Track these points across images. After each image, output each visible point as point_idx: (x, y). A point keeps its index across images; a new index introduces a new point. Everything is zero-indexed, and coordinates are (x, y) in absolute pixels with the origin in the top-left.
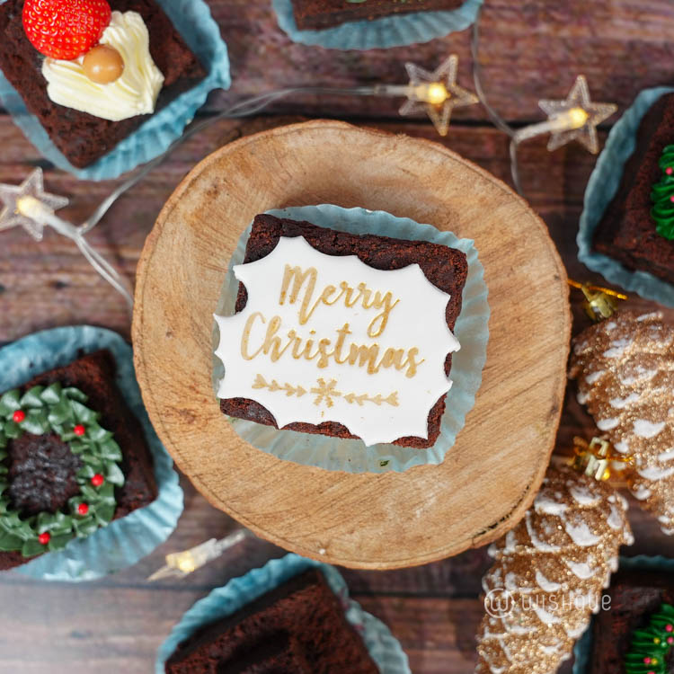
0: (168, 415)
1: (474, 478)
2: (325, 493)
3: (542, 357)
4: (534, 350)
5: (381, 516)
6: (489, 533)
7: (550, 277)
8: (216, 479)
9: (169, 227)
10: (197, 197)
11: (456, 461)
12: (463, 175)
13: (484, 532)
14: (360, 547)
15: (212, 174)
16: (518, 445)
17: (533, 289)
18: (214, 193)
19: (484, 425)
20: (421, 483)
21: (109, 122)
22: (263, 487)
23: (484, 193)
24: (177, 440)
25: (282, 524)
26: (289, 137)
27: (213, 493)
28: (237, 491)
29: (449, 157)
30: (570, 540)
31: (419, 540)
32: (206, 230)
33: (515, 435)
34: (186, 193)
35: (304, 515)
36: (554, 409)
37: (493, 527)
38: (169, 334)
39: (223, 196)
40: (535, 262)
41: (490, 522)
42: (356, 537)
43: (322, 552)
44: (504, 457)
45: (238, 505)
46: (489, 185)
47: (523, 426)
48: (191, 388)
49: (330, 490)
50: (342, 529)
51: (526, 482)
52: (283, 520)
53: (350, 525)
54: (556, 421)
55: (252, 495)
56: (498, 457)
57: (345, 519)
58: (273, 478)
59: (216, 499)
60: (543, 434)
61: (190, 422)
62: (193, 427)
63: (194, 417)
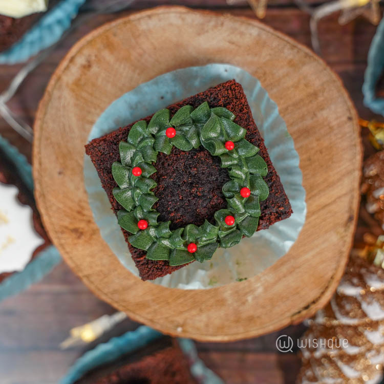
0: (63, 232)
1: (291, 272)
3: (340, 180)
4: (333, 175)
5: (221, 302)
6: (304, 312)
7: (344, 119)
9: (56, 93)
10: (75, 71)
12: (275, 43)
13: (299, 312)
14: (207, 326)
15: (86, 52)
16: (323, 246)
17: (331, 128)
18: (88, 66)
21: (13, 20)
23: (291, 57)
24: (70, 250)
25: (150, 309)
26: (142, 22)
27: (98, 289)
28: (116, 286)
29: (264, 30)
30: (364, 315)
31: (251, 319)
32: (84, 94)
33: (321, 239)
34: (67, 68)
36: (350, 219)
37: (307, 308)
38: (60, 173)
39: (95, 69)
40: (333, 107)
41: (304, 304)
42: (204, 317)
43: (180, 330)
44: (313, 256)
45: (116, 297)
46: (296, 50)
47: (326, 232)
48: (79, 212)
50: (194, 312)
51: (330, 274)
52: (150, 307)
54: (352, 228)
55: (126, 289)
56: (308, 256)
60: (342, 237)
61: (79, 238)
62: (81, 241)
63: (82, 233)
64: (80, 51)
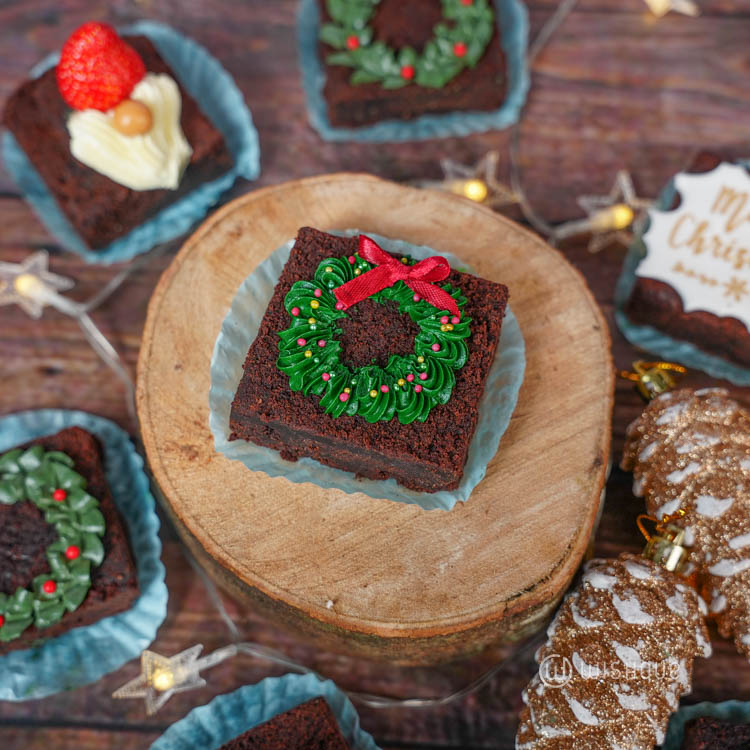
0: (168, 450)
1: (510, 529)
2: (336, 541)
3: (581, 407)
4: (572, 401)
5: (399, 569)
6: (525, 596)
7: (589, 327)
8: (214, 520)
9: (188, 264)
10: (219, 239)
11: (487, 512)
12: (495, 227)
13: (519, 595)
14: (373, 604)
15: (237, 217)
16: (557, 497)
17: (571, 338)
18: (237, 234)
19: (517, 475)
20: (446, 535)
22: (267, 531)
23: (516, 245)
24: (175, 477)
25: (285, 573)
26: (318, 188)
27: (210, 536)
28: (237, 534)
29: (479, 210)
30: (617, 617)
31: (443, 599)
32: (226, 269)
33: (553, 487)
34: (208, 234)
35: (311, 564)
36: (598, 462)
37: (529, 589)
38: (177, 367)
39: (246, 238)
40: (572, 311)
41: (526, 584)
42: (370, 591)
43: (329, 605)
44: (541, 511)
45: (237, 549)
46: (522, 238)
47: (560, 479)
48: (196, 423)
49: (342, 538)
50: (355, 582)
51: (567, 540)
52: (286, 569)
53: (364, 578)
55: (253, 539)
56: (534, 510)
57: (358, 570)
58: (279, 523)
59: (211, 542)
60: (585, 488)
61: (192, 459)
62: (194, 464)
63: (197, 454)
64: (229, 215)
